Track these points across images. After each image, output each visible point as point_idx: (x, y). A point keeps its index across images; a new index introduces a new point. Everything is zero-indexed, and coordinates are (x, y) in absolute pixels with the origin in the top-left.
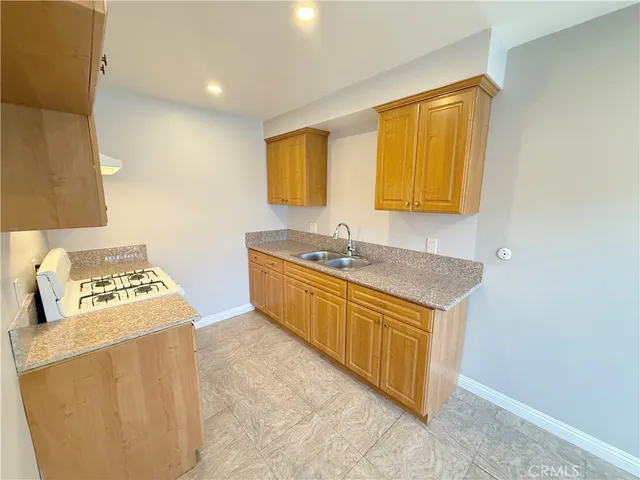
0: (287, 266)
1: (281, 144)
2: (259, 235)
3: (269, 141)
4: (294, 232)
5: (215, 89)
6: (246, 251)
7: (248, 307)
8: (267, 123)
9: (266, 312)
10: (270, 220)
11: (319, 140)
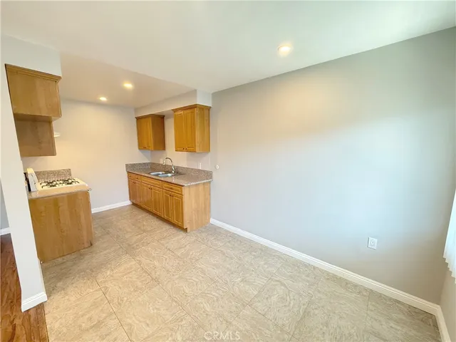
0: (143, 178)
1: (143, 120)
2: (133, 166)
3: (138, 119)
4: (154, 163)
5: (103, 99)
6: (126, 173)
7: (128, 203)
8: (136, 110)
9: (138, 205)
10: (140, 158)
11: (160, 120)
